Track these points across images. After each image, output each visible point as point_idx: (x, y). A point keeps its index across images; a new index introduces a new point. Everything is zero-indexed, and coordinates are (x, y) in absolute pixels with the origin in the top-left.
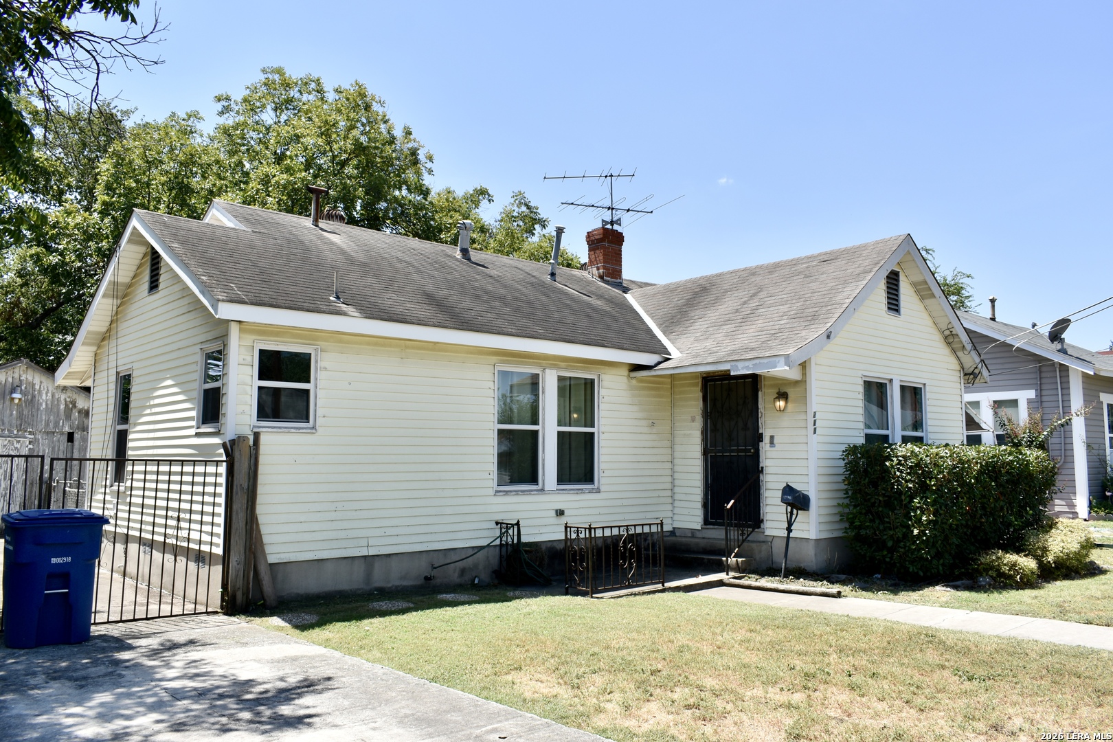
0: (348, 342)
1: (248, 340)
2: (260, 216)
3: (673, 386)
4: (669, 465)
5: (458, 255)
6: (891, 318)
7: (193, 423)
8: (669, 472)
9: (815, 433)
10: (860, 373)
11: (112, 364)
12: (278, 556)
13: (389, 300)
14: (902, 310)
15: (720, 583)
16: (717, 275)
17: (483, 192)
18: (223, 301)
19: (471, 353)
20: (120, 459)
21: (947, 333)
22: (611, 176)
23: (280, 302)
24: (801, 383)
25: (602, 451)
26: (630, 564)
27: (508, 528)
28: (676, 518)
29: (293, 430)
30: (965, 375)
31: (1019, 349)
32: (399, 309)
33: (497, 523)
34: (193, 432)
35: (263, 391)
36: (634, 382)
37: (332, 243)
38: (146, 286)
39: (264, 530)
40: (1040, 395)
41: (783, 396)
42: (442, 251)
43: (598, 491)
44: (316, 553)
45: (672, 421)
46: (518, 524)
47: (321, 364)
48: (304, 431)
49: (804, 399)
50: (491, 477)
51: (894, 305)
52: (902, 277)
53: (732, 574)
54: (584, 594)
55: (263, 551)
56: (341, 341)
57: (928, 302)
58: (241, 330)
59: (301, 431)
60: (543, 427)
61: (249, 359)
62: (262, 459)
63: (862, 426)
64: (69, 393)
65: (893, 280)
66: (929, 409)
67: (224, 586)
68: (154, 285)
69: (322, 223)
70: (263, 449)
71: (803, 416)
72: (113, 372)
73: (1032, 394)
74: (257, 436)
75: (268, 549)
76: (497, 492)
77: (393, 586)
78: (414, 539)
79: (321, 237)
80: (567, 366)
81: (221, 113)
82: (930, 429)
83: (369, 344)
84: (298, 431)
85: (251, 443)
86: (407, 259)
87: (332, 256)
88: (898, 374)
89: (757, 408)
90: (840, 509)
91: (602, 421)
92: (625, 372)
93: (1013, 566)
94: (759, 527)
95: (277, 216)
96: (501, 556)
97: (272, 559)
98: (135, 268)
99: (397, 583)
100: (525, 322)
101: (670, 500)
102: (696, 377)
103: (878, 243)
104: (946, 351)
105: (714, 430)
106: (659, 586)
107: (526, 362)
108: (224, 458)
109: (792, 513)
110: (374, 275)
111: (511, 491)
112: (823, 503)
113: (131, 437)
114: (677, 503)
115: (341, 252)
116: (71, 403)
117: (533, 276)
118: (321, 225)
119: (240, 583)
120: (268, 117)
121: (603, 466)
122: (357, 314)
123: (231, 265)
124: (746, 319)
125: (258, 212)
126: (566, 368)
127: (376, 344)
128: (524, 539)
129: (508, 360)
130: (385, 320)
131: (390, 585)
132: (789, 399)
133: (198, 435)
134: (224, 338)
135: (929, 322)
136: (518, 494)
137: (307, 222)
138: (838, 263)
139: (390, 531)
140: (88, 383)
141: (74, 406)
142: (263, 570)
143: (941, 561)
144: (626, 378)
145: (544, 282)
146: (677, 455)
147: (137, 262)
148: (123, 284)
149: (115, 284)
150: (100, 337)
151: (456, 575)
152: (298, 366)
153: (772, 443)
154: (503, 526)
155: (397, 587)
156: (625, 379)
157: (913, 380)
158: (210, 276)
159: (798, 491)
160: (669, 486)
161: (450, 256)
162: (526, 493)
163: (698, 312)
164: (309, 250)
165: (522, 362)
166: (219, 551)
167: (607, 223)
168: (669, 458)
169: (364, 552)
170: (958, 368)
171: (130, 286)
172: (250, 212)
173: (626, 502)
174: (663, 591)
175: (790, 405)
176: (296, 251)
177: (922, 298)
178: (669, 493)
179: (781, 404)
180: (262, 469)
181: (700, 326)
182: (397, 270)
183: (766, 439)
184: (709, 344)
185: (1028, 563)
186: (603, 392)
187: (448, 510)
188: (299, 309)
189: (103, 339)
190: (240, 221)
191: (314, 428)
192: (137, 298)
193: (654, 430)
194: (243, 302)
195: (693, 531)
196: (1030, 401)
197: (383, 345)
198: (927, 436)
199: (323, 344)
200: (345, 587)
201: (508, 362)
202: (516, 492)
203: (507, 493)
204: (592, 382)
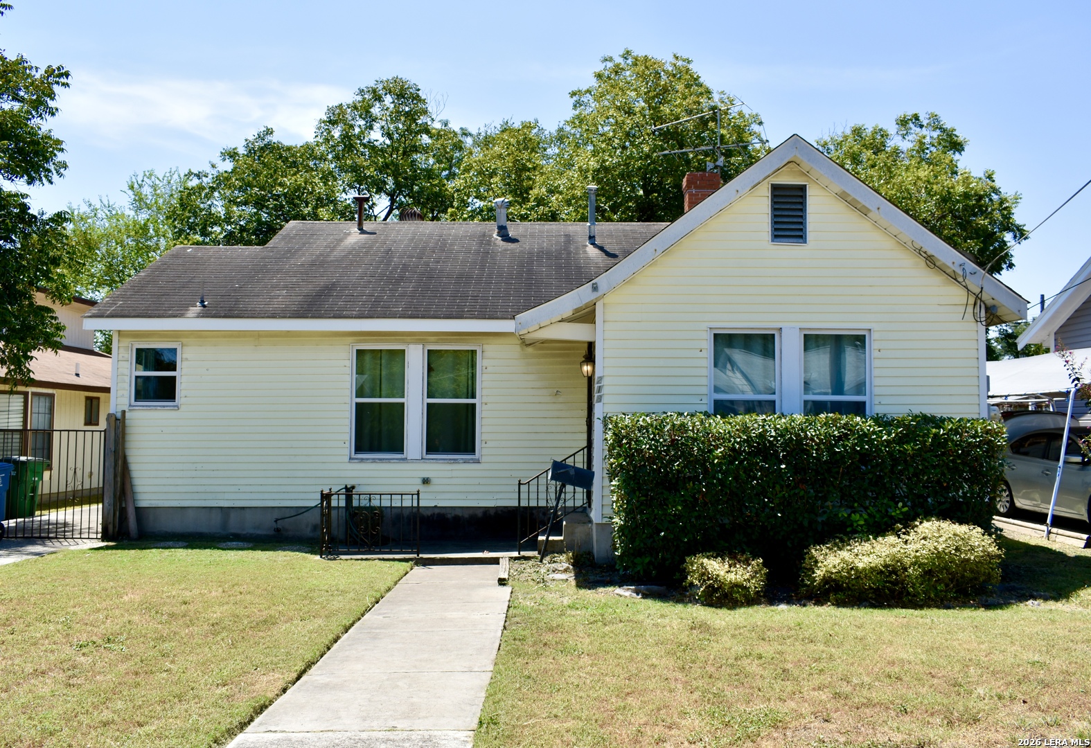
0: (206, 337)
1: (126, 342)
10: (705, 326)
12: (150, 502)
14: (811, 234)
18: (86, 317)
19: (326, 336)
25: (485, 422)
29: (159, 408)
35: (139, 380)
36: (530, 350)
43: (478, 462)
44: (179, 502)
47: (185, 356)
48: (168, 408)
50: (347, 445)
51: (789, 227)
52: (813, 191)
55: (134, 496)
56: (200, 337)
58: (120, 337)
59: (166, 408)
60: (407, 401)
61: (128, 355)
62: (133, 430)
74: (123, 412)
75: (139, 497)
76: (353, 459)
77: (247, 533)
78: (266, 496)
80: (438, 339)
83: (224, 336)
84: (163, 408)
85: (120, 418)
88: (796, 318)
91: (486, 392)
92: (516, 340)
97: (143, 503)
99: (251, 531)
107: (383, 339)
111: (367, 459)
121: (485, 437)
122: (194, 315)
126: (436, 342)
127: (232, 337)
129: (364, 339)
130: (218, 317)
131: (244, 532)
136: (375, 462)
139: (243, 489)
142: (131, 510)
144: (519, 346)
151: (309, 529)
155: (251, 534)
156: (517, 348)
158: (116, 298)
162: (384, 461)
165: (381, 340)
168: (583, 429)
169: (221, 504)
173: (516, 474)
186: (486, 362)
191: (179, 405)
193: (561, 399)
194: (101, 316)
197: (239, 337)
199: (184, 340)
200: (205, 530)
201: (365, 341)
202: (374, 460)
203: (362, 460)
204: (473, 352)
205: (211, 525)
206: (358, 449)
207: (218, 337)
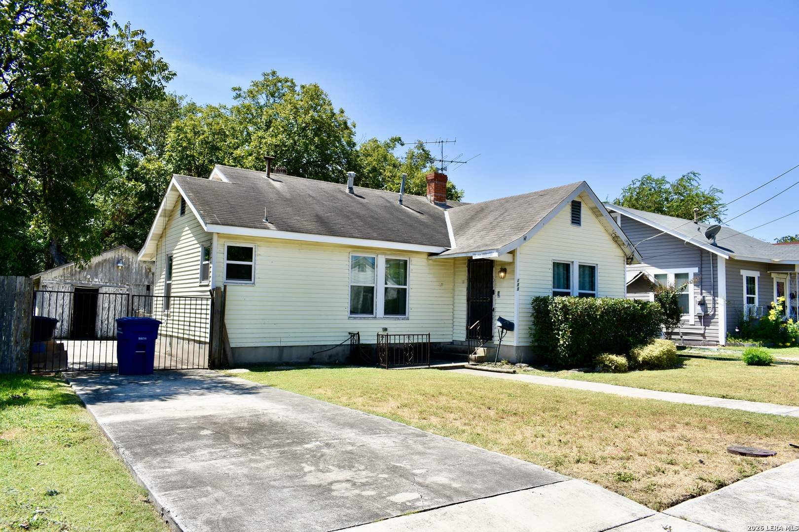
0: (271, 242)
1: (222, 241)
2: (239, 173)
3: (455, 264)
4: (452, 307)
5: (347, 191)
6: (575, 228)
7: (198, 280)
8: (451, 310)
9: (518, 290)
10: (551, 258)
11: (163, 251)
12: (236, 344)
13: (295, 220)
14: (582, 223)
15: (463, 367)
16: (491, 202)
17: (399, 140)
18: (209, 223)
19: (337, 247)
20: (168, 297)
21: (614, 235)
22: (442, 142)
23: (237, 223)
24: (512, 264)
25: (410, 298)
26: (410, 354)
27: (354, 336)
28: (454, 335)
29: (243, 285)
30: (627, 259)
31: (688, 243)
32: (298, 225)
33: (349, 333)
34: (198, 284)
35: (229, 266)
36: (431, 262)
37: (274, 188)
38: (179, 212)
39: (229, 331)
40: (701, 271)
41: (504, 270)
42: (338, 188)
43: (408, 319)
45: (454, 282)
46: (358, 333)
47: (258, 253)
48: (249, 285)
49: (513, 272)
50: (347, 310)
51: (576, 219)
52: (583, 205)
53: (471, 363)
54: (384, 367)
55: (228, 341)
56: (268, 242)
57: (600, 218)
58: (218, 237)
59: (247, 285)
60: (376, 285)
61: (222, 250)
62: (227, 298)
63: (551, 287)
64: (147, 264)
65: (576, 208)
66: (599, 278)
67: (210, 356)
68: (183, 212)
69: (272, 175)
70: (228, 293)
71: (512, 281)
72: (164, 254)
73: (696, 270)
74: (225, 287)
75: (231, 341)
76: (349, 317)
78: (304, 339)
79: (270, 184)
80: (391, 253)
81: (236, 98)
82: (599, 289)
83: (282, 243)
84: (245, 285)
85: (223, 290)
86: (314, 195)
87: (272, 196)
88: (577, 258)
89: (492, 277)
90: (530, 331)
91: (411, 282)
92: (426, 256)
93: (611, 361)
94: (491, 340)
95: (248, 172)
96: (351, 350)
97: (232, 345)
98: (175, 202)
99: (296, 360)
100: (369, 230)
101: (451, 325)
102: (465, 260)
103: (569, 186)
104: (614, 246)
105: (473, 288)
106: (428, 366)
108: (210, 297)
109: (502, 332)
110: (292, 206)
111: (357, 318)
112: (521, 327)
113: (173, 287)
114: (455, 327)
115: (278, 193)
116: (148, 269)
117: (389, 202)
118: (271, 176)
119: (217, 355)
120: (262, 100)
121: (411, 306)
122: (275, 229)
123: (217, 204)
124: (493, 228)
125: (239, 171)
126: (390, 255)
127: (286, 243)
128: (361, 342)
130: (289, 231)
132: (507, 272)
133: (200, 286)
134: (210, 240)
135: (602, 229)
137: (264, 175)
138: (547, 197)
139: (292, 335)
140: (154, 259)
141: (150, 271)
142: (228, 350)
143: (575, 358)
145: (394, 206)
146: (456, 301)
147: (176, 200)
148: (169, 210)
149: (165, 210)
150: (159, 236)
151: (327, 358)
152: (247, 253)
153: (498, 295)
154: (352, 335)
155: (295, 362)
156: (425, 260)
157: (588, 261)
158: (205, 211)
159: (506, 320)
160: (451, 318)
161: (342, 192)
162: (365, 318)
163: (474, 223)
164: (260, 192)
165: (364, 251)
166: (208, 340)
167: (439, 169)
168: (452, 303)
169: (279, 344)
170: (623, 255)
171: (172, 211)
172: (234, 171)
173: (424, 325)
174: (428, 368)
175: (507, 275)
176: (253, 194)
177: (597, 216)
178: (451, 322)
179: (502, 274)
180: (227, 303)
181: (472, 231)
182: (306, 203)
183: (496, 293)
184: (471, 241)
185: (621, 360)
186: (412, 267)
187: (323, 326)
188: (245, 227)
189: (161, 237)
190: (227, 177)
191: (254, 283)
192: (176, 218)
193: (443, 288)
194: (218, 224)
195: (462, 342)
196: (695, 274)
197: (290, 243)
198: (597, 293)
199: (259, 243)
200: (269, 360)
201: (357, 251)
202: (361, 318)
203: (355, 318)
204: (406, 262)
205: (274, 357)
206: (352, 312)
207: (278, 242)
